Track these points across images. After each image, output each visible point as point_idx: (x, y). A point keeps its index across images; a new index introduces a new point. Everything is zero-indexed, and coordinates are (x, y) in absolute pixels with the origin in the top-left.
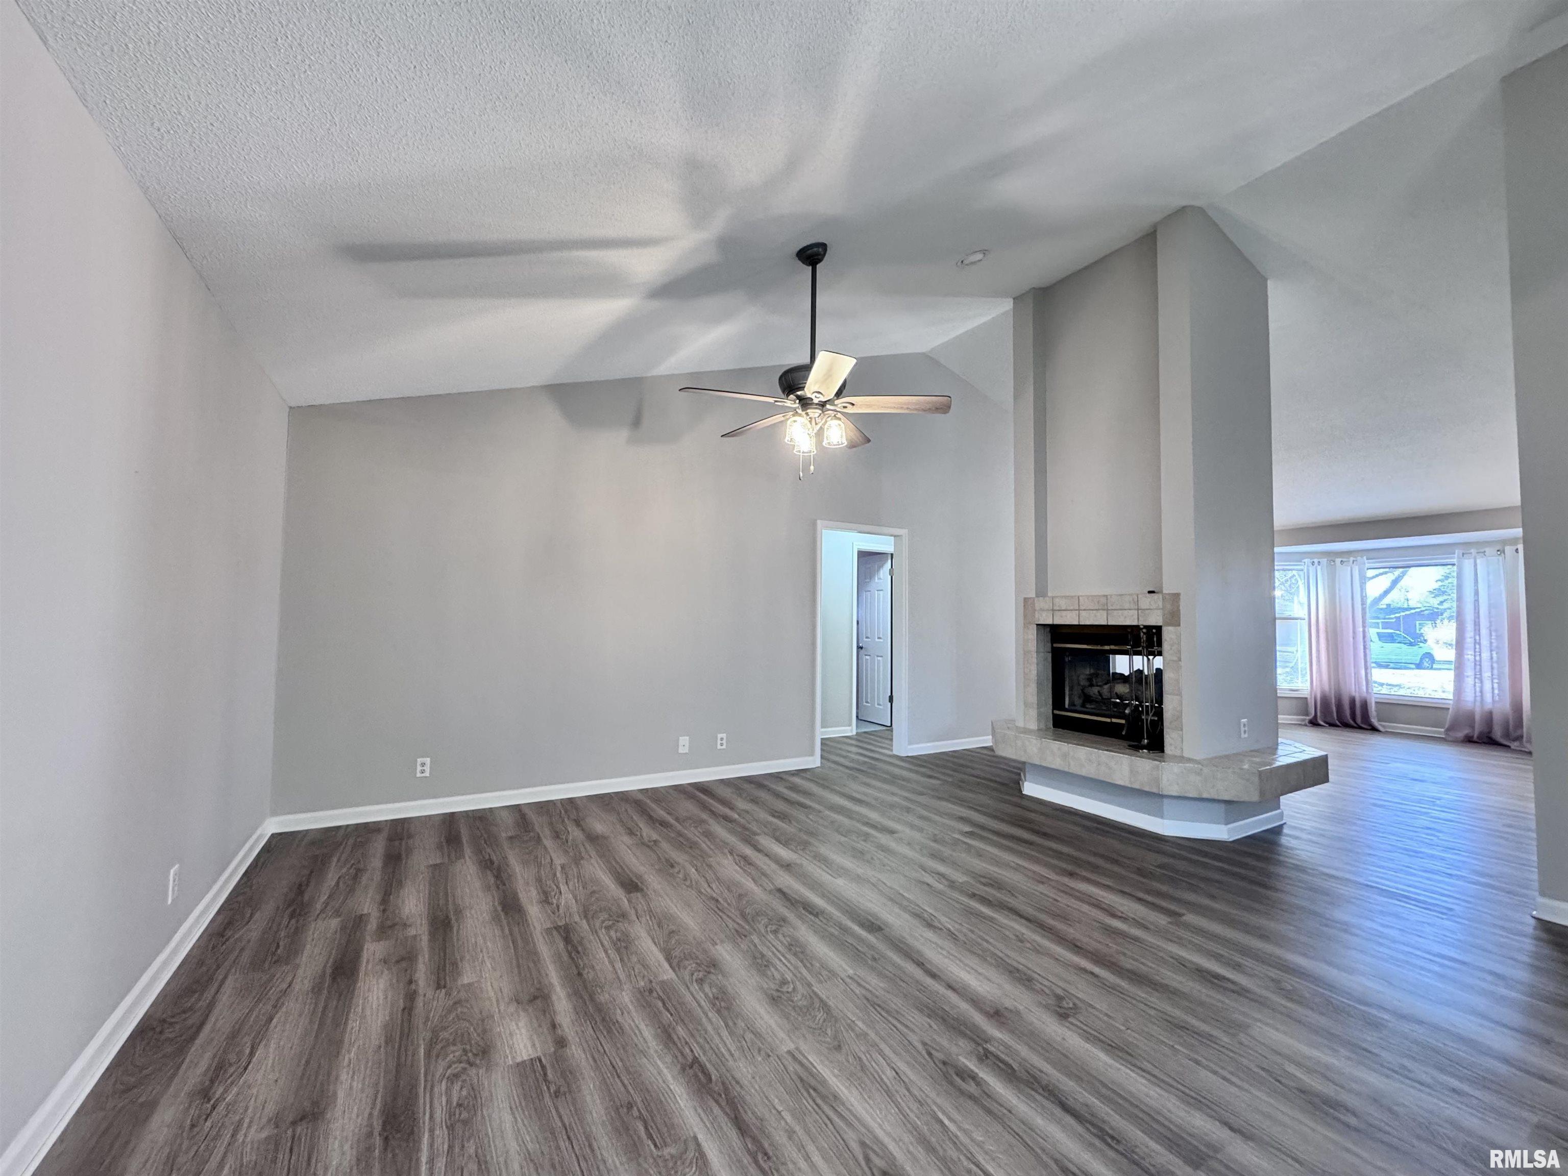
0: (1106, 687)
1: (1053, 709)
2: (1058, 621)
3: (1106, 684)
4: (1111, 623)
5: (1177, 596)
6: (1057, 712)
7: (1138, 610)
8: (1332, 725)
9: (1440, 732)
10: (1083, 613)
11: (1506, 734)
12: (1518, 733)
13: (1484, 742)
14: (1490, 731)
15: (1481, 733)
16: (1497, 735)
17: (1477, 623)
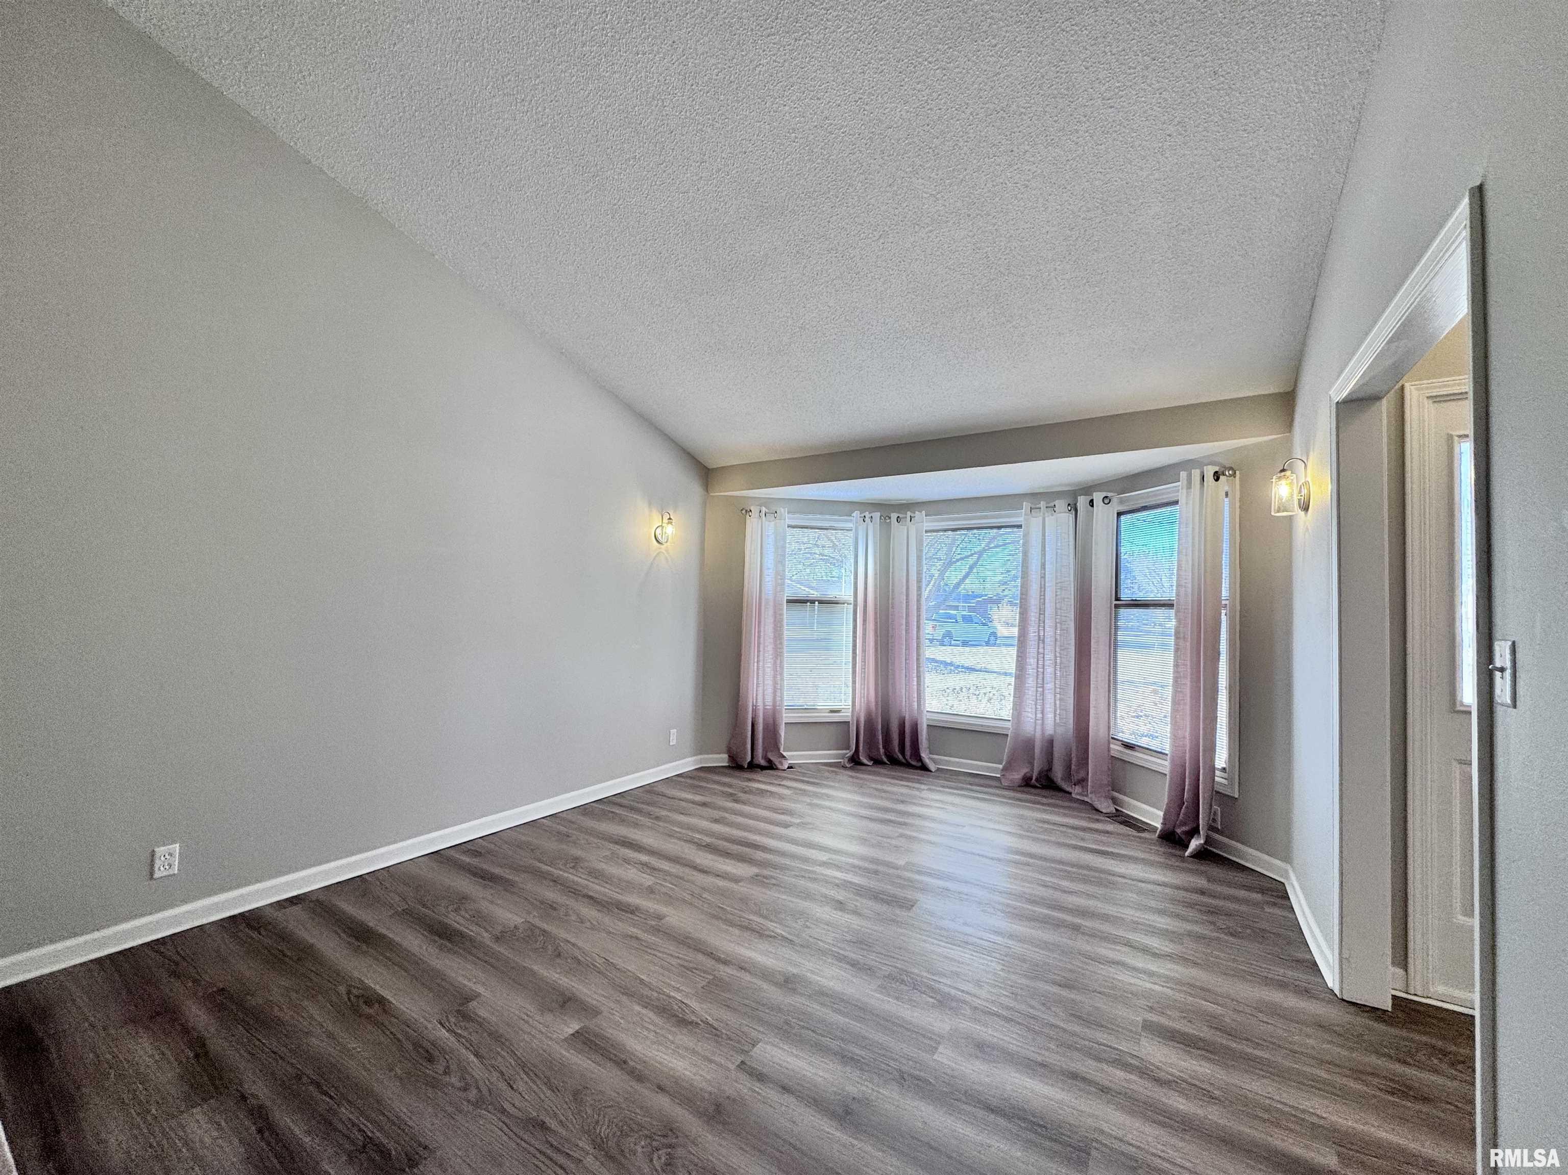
8: (877, 762)
9: (994, 769)
11: (1068, 776)
12: (1082, 774)
13: (1044, 787)
14: (1050, 769)
15: (1040, 773)
16: (1058, 774)
17: (1042, 612)
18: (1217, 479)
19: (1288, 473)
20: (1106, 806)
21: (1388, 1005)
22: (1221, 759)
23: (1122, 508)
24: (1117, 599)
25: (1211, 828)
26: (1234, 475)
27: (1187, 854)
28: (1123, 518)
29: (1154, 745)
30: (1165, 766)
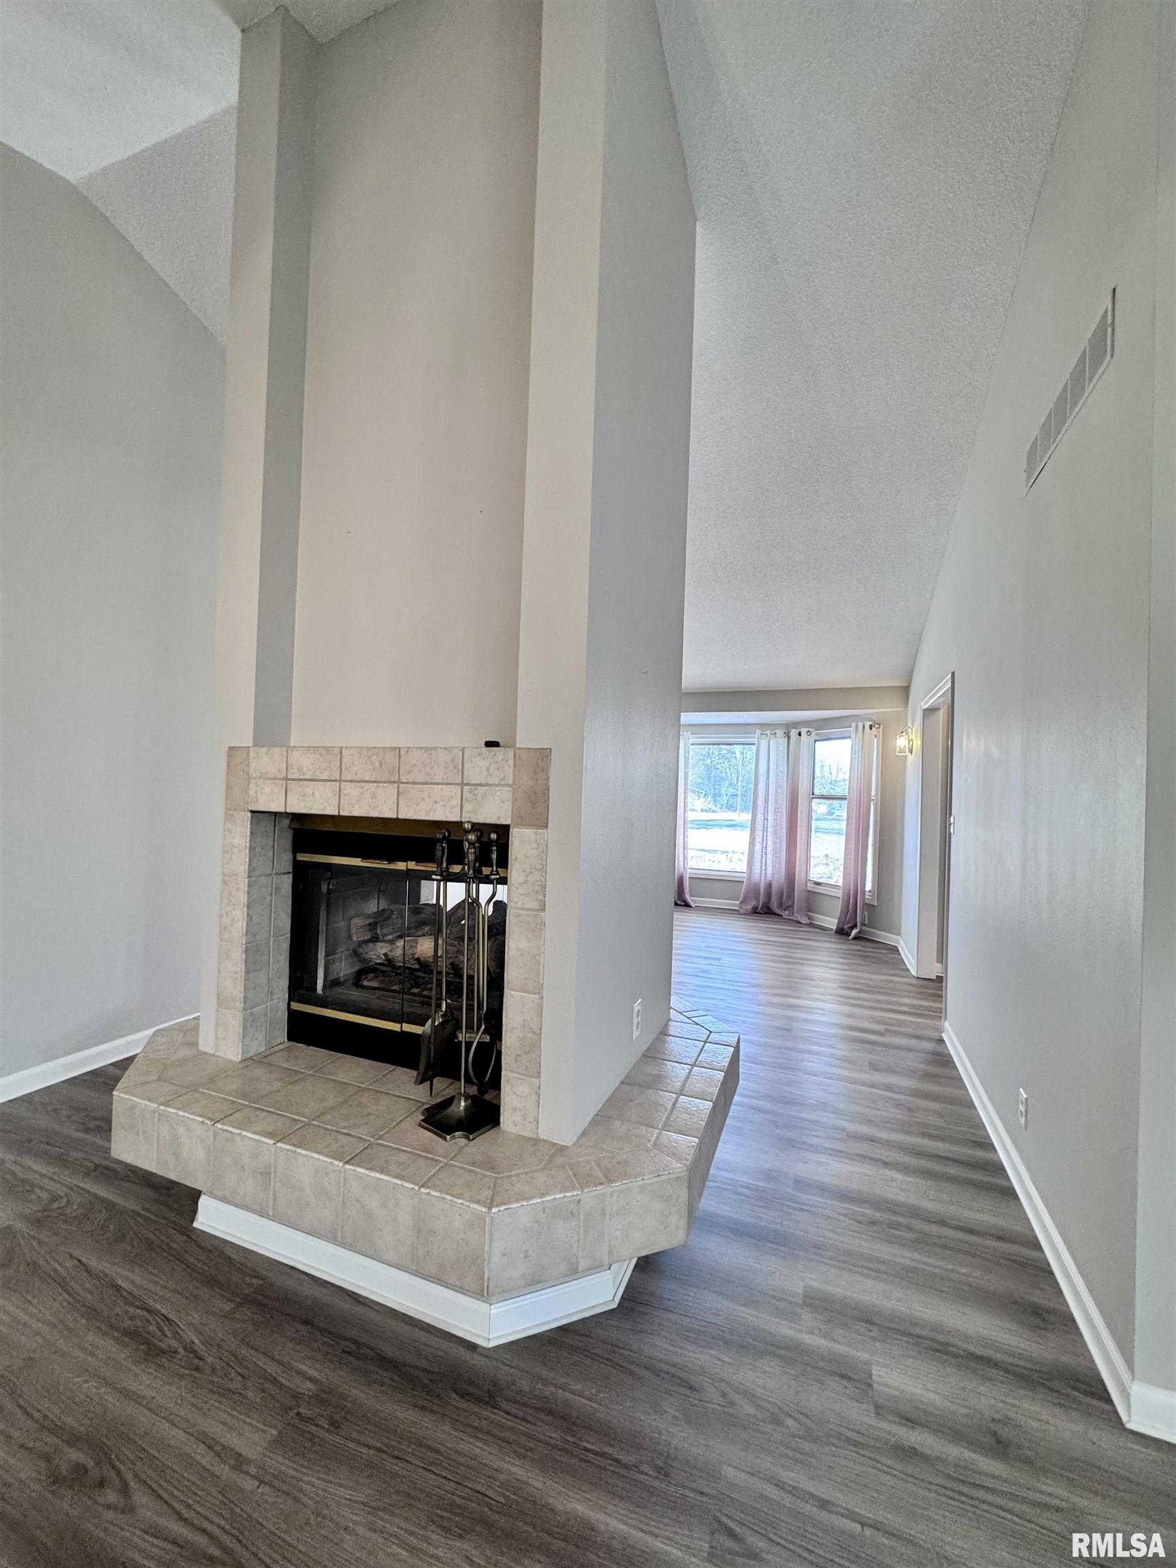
0: (400, 943)
1: (290, 999)
2: (298, 806)
3: (401, 937)
4: (405, 814)
5: (544, 755)
6: (296, 1006)
7: (462, 784)
9: (735, 904)
10: (348, 788)
11: (780, 905)
12: (790, 903)
13: (765, 913)
14: (769, 902)
15: (763, 904)
16: (774, 905)
17: (766, 801)
18: (871, 729)
19: (904, 734)
20: (804, 920)
21: (935, 978)
22: (868, 887)
23: (817, 738)
24: (813, 794)
25: (863, 924)
26: (879, 728)
27: (851, 937)
28: (817, 743)
29: (832, 882)
30: (839, 893)
